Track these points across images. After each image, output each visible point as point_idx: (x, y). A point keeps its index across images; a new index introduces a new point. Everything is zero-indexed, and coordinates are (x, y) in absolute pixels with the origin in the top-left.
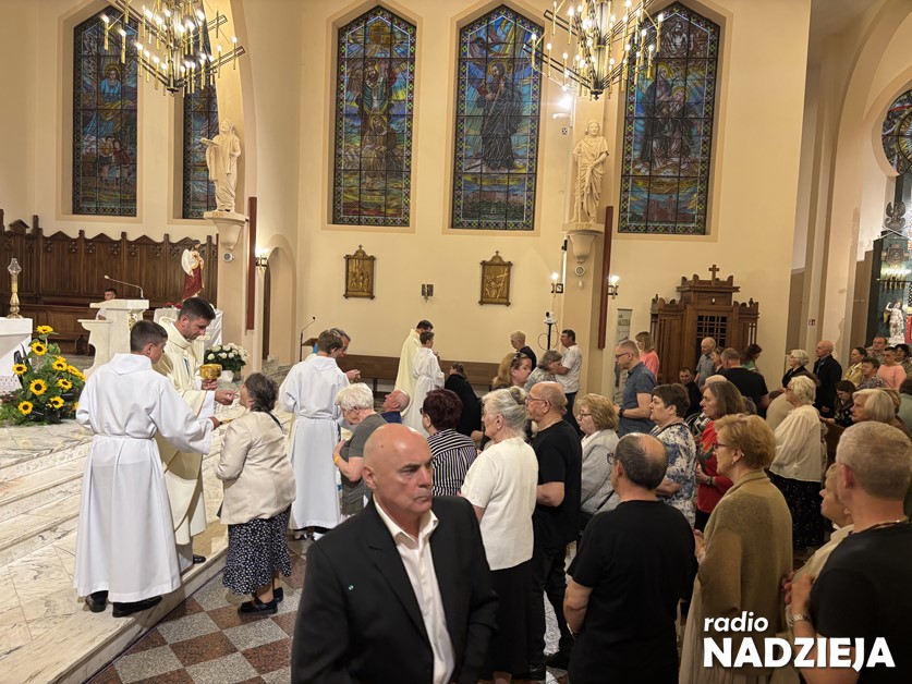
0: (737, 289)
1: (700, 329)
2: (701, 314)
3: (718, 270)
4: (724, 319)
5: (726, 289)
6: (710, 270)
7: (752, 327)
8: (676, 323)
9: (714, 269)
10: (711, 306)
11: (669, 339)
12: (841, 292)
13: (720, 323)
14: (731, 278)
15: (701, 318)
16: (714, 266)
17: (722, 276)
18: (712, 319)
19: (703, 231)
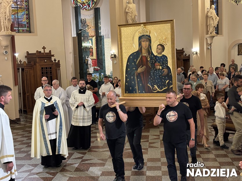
0: (53, 56)
1: (43, 73)
2: (42, 66)
3: (45, 48)
4: (51, 68)
5: (49, 56)
6: (43, 48)
7: (59, 70)
8: (32, 71)
9: (44, 48)
10: (45, 63)
11: (30, 78)
12: (70, 53)
13: (49, 70)
14: (50, 51)
15: (42, 68)
16: (44, 47)
17: (47, 51)
18: (46, 68)
19: (30, 32)
